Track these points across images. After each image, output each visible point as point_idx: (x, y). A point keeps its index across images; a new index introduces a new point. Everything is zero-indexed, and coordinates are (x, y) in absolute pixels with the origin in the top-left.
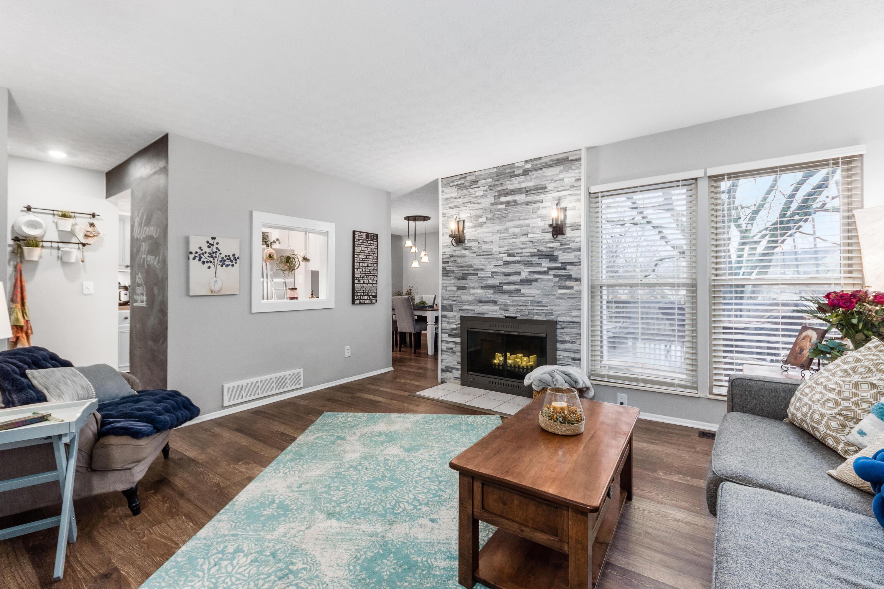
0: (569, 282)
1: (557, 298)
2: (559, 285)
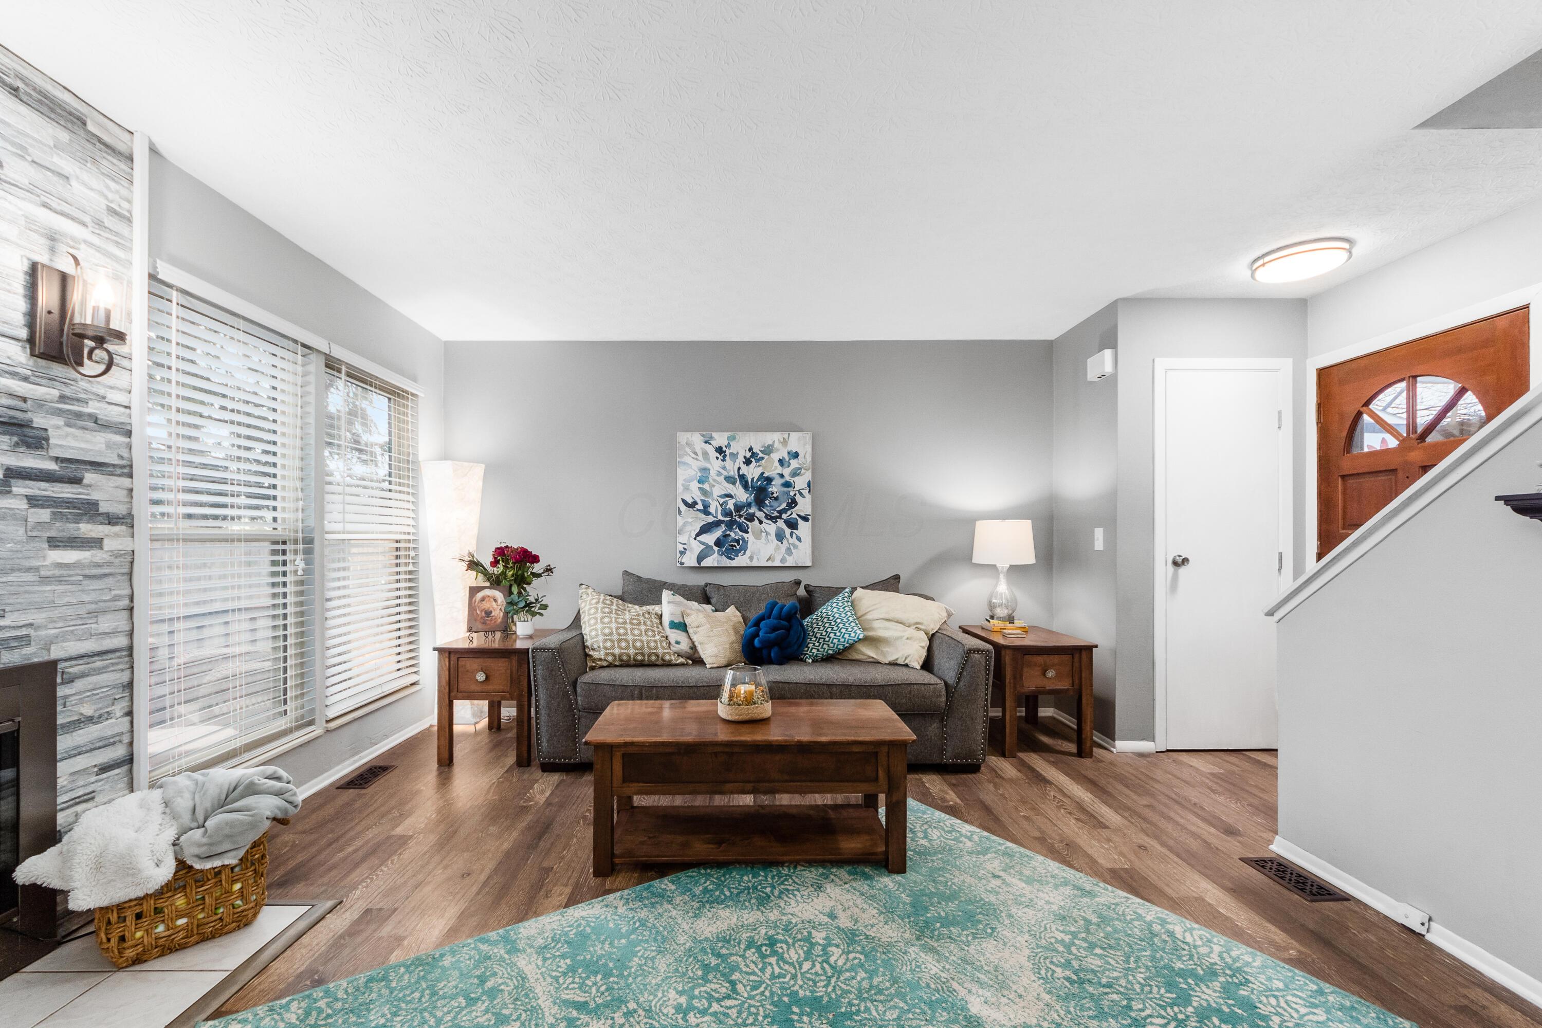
0: (90, 526)
1: (45, 580)
2: (53, 534)
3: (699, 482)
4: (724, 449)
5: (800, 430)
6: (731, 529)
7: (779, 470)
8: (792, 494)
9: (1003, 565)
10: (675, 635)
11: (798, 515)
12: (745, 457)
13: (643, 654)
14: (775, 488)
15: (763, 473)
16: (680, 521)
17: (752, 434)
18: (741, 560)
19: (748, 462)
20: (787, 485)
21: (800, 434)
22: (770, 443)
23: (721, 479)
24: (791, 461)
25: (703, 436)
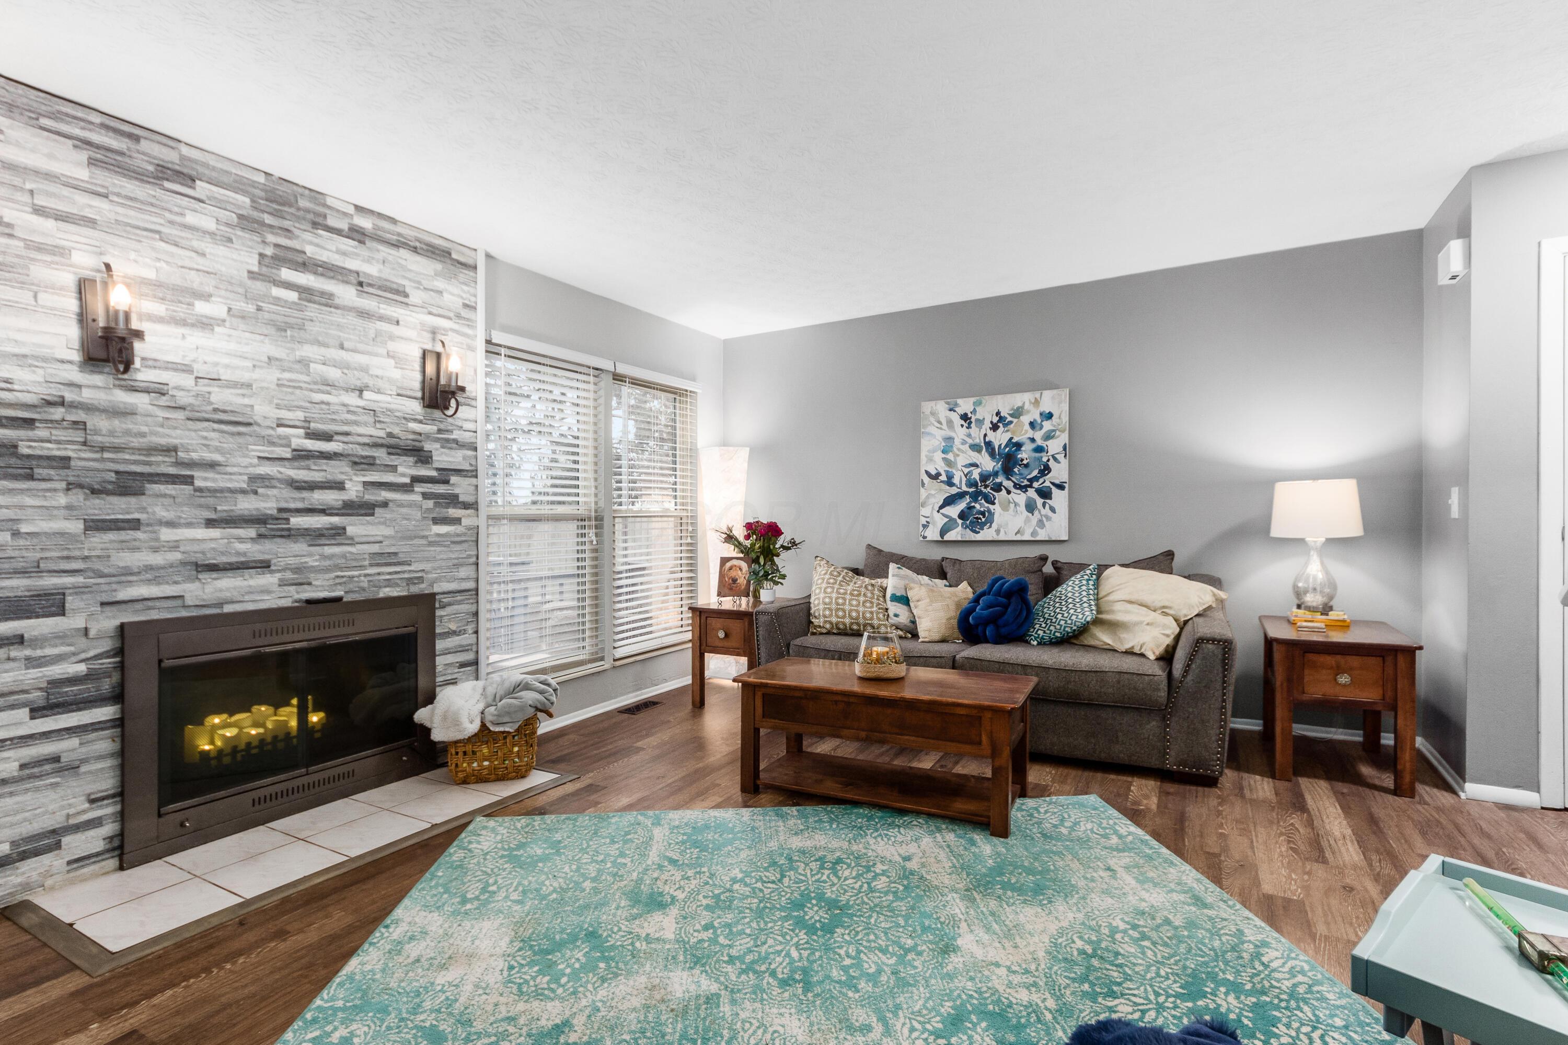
0: (454, 510)
1: (431, 544)
2: (435, 515)
3: (943, 452)
4: (970, 415)
5: (1056, 387)
6: (976, 501)
7: (1031, 433)
8: (1045, 459)
9: (1316, 539)
10: (893, 608)
11: (1053, 484)
12: (992, 422)
13: (858, 624)
14: (1025, 454)
15: (1011, 438)
16: (923, 493)
17: (999, 397)
18: (987, 534)
19: (995, 427)
20: (1039, 449)
21: (1055, 392)
22: (1020, 404)
23: (966, 447)
24: (1044, 423)
25: (948, 403)
